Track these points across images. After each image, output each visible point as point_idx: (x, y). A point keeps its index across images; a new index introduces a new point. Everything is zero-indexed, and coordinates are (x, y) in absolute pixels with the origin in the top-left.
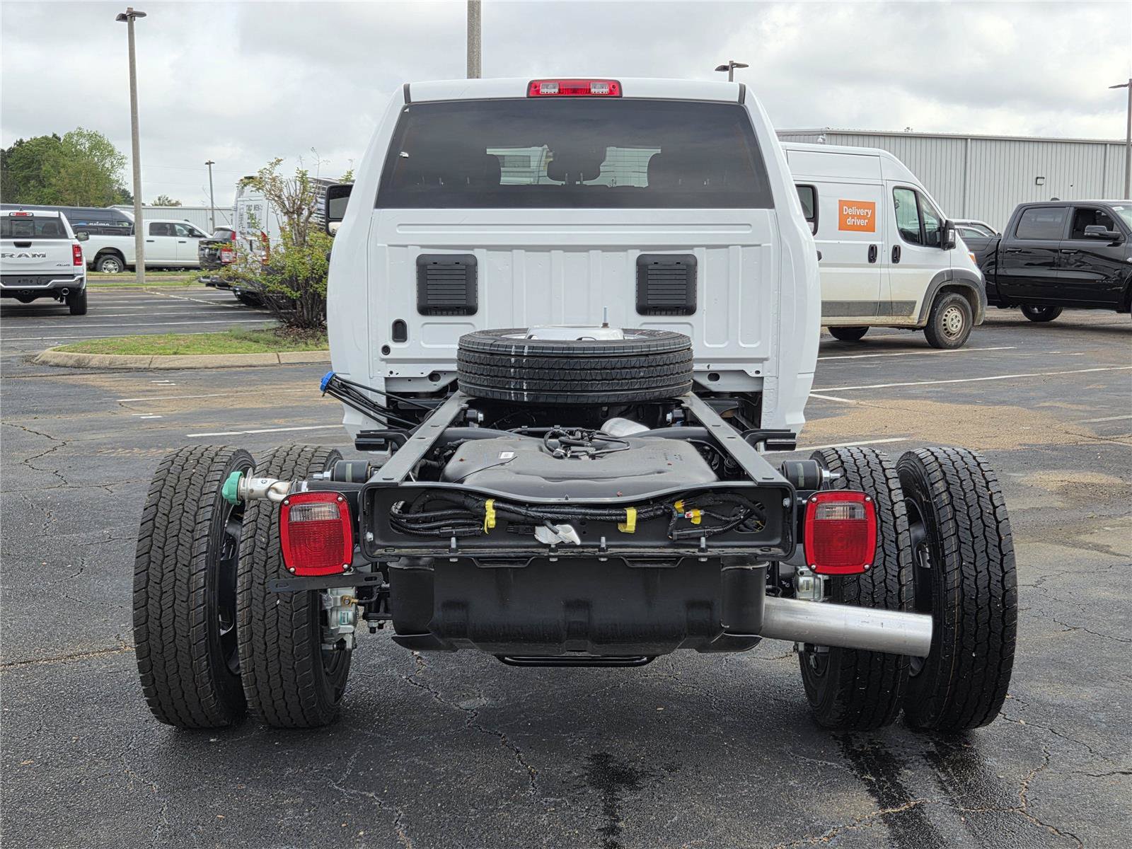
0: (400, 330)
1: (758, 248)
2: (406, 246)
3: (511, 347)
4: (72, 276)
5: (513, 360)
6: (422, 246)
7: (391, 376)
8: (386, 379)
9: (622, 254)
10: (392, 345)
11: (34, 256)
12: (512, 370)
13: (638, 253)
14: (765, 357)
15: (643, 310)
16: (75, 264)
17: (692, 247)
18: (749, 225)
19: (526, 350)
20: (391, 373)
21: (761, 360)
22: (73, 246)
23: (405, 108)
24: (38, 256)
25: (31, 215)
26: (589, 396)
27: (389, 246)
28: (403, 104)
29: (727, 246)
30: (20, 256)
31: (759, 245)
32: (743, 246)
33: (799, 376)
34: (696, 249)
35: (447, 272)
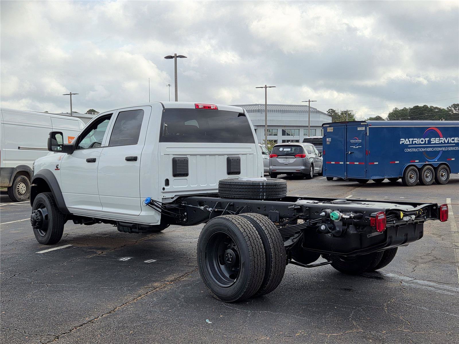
0: (167, 182)
1: (253, 155)
2: (169, 155)
3: (260, 183)
5: (261, 187)
6: (173, 155)
7: (164, 197)
8: (162, 199)
9: (223, 157)
10: (166, 187)
12: (261, 190)
13: (227, 156)
15: (229, 173)
17: (239, 154)
18: (251, 148)
19: (265, 184)
20: (164, 196)
23: (163, 110)
26: (281, 196)
27: (164, 154)
28: (163, 109)
29: (246, 154)
32: (250, 154)
34: (240, 155)
35: (182, 163)
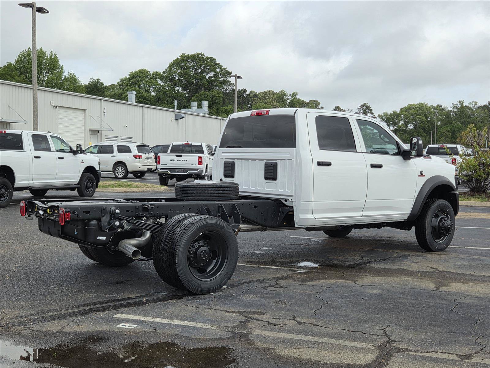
1: (291, 160)
2: (223, 158)
4: (197, 169)
6: (226, 158)
9: (262, 161)
11: (183, 161)
13: (265, 161)
14: (292, 195)
16: (199, 165)
17: (277, 160)
18: (289, 153)
21: (292, 196)
22: (198, 157)
24: (185, 161)
25: (191, 144)
27: (220, 158)
29: (284, 160)
30: (177, 161)
31: (291, 159)
32: (288, 160)
33: (301, 202)
35: (228, 166)
